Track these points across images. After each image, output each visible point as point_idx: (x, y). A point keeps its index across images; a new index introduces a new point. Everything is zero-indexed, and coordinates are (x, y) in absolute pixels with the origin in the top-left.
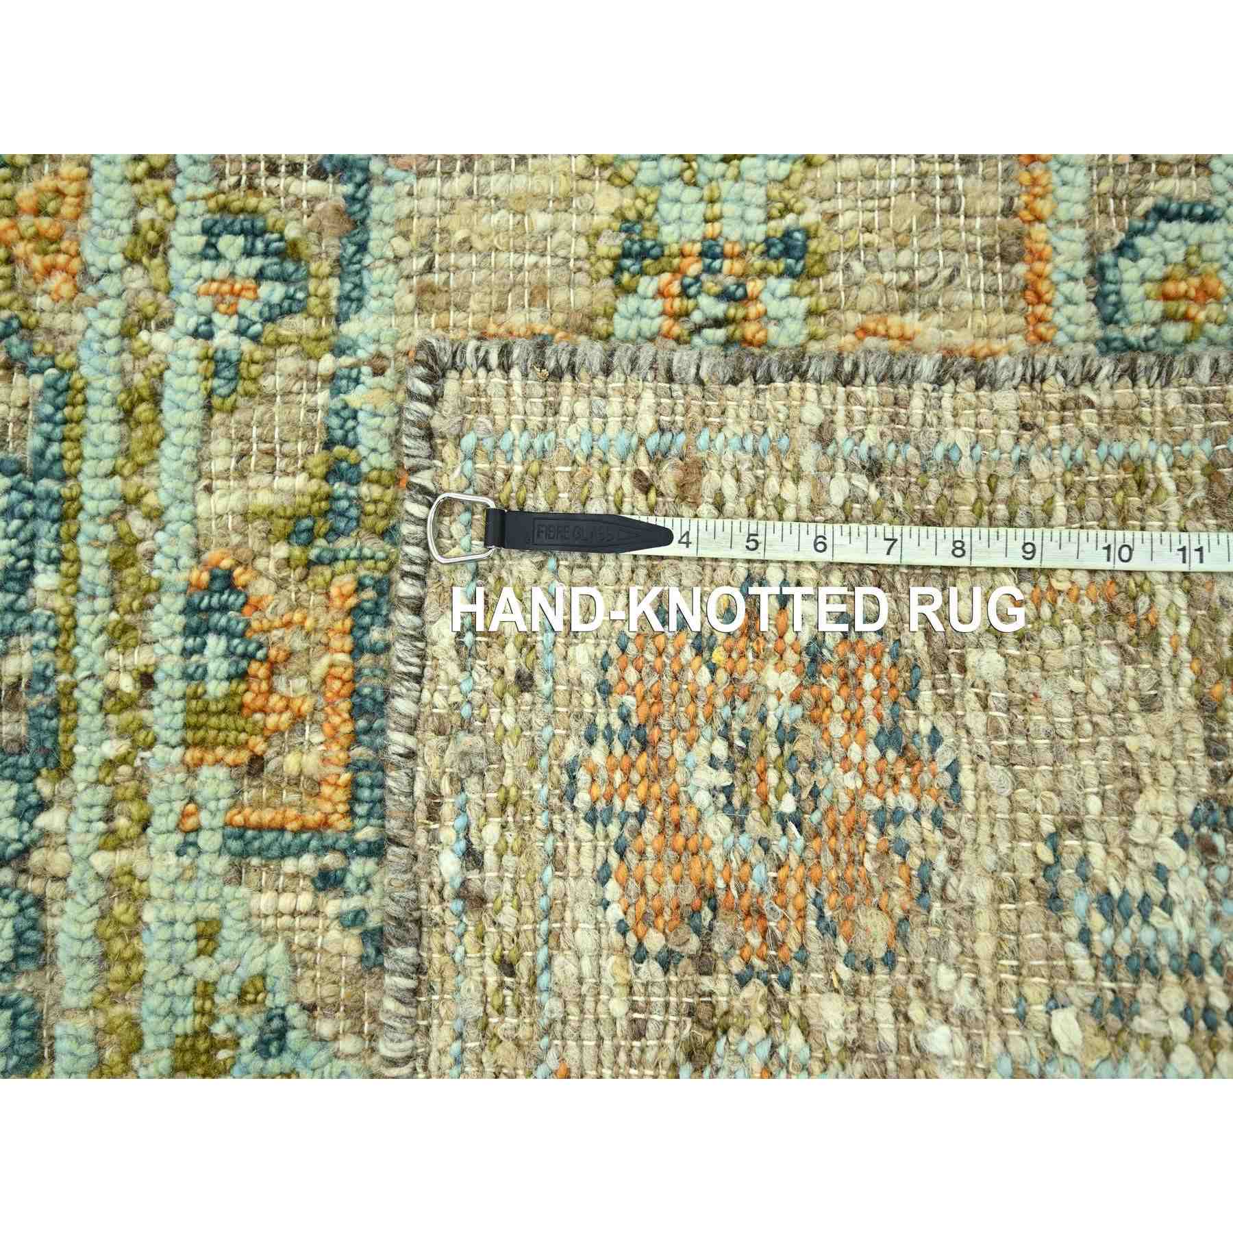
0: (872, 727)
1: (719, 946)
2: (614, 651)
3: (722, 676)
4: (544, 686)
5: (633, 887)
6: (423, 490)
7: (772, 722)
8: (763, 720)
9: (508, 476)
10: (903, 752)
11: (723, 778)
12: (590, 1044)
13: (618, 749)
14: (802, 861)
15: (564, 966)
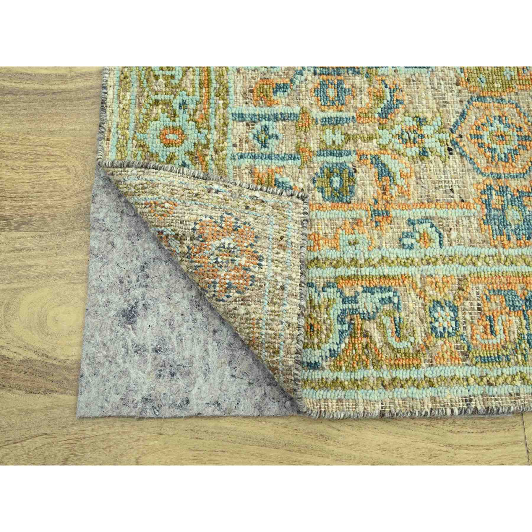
0: (232, 281)
1: (195, 242)
2: (251, 227)
3: (245, 248)
4: (246, 211)
5: (208, 223)
6: (282, 193)
7: (235, 258)
8: (236, 257)
9: (284, 211)
10: (227, 288)
11: (226, 246)
12: (181, 211)
13: (233, 224)
14: (208, 262)
15: (195, 207)
